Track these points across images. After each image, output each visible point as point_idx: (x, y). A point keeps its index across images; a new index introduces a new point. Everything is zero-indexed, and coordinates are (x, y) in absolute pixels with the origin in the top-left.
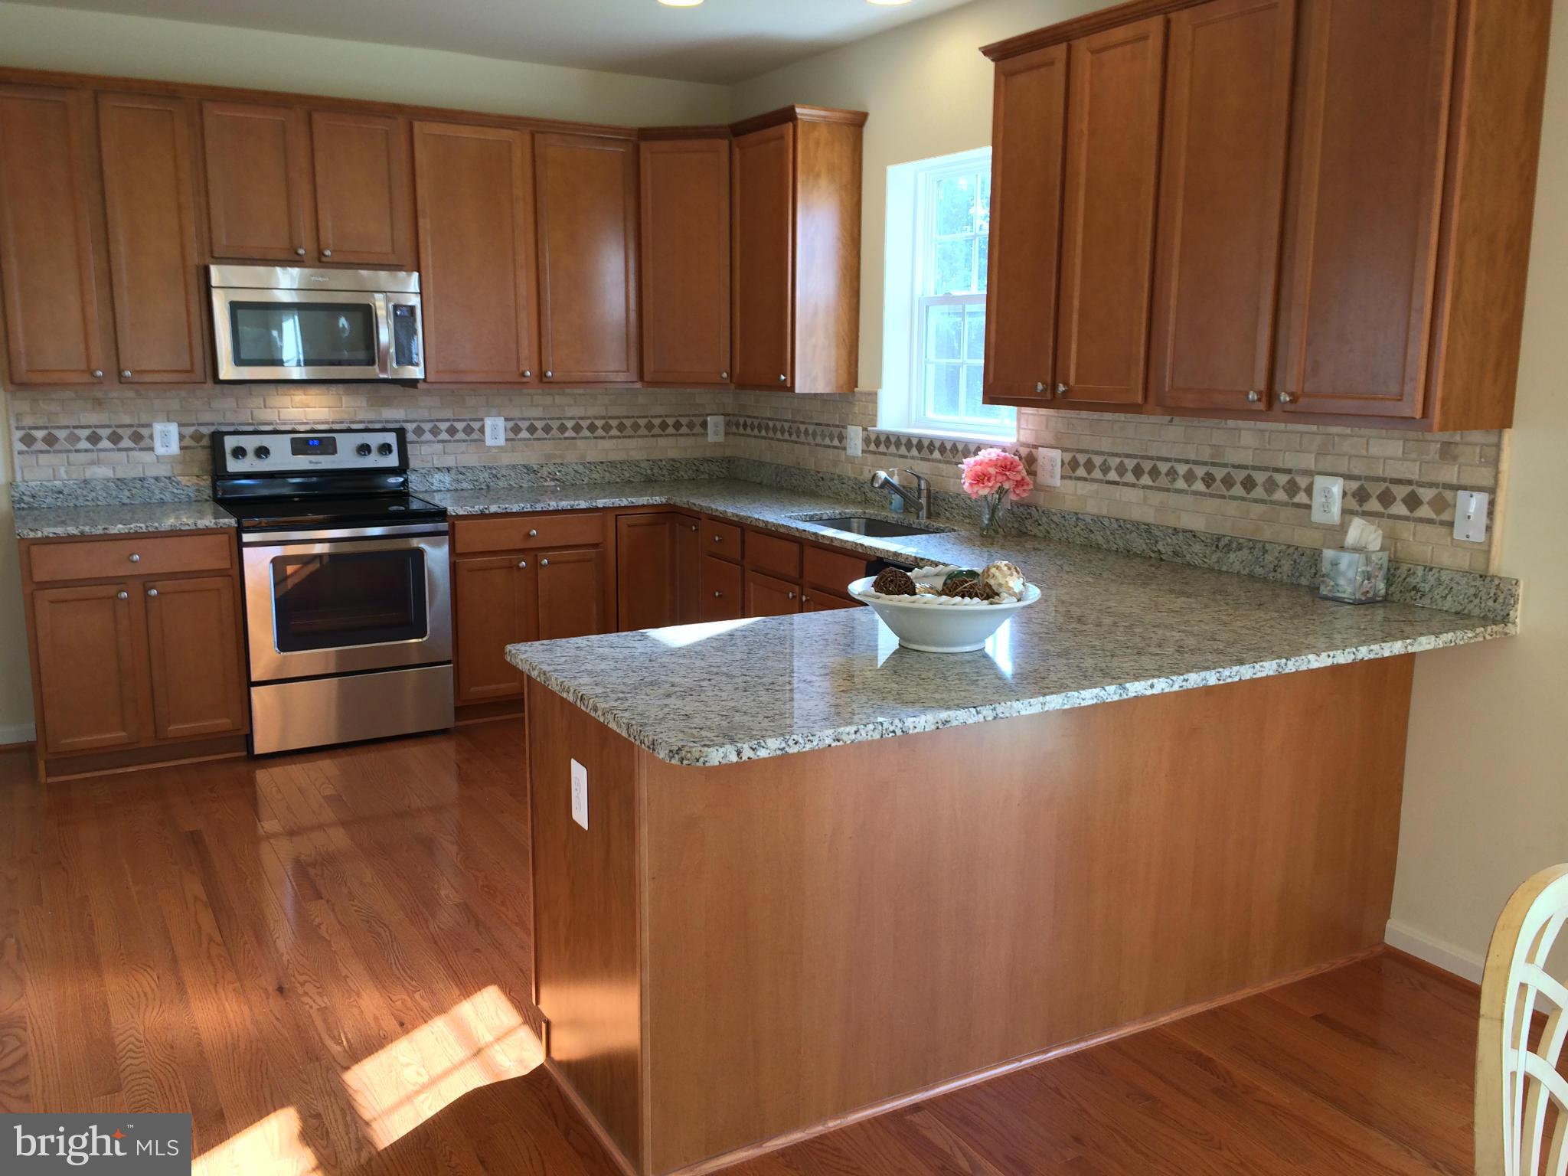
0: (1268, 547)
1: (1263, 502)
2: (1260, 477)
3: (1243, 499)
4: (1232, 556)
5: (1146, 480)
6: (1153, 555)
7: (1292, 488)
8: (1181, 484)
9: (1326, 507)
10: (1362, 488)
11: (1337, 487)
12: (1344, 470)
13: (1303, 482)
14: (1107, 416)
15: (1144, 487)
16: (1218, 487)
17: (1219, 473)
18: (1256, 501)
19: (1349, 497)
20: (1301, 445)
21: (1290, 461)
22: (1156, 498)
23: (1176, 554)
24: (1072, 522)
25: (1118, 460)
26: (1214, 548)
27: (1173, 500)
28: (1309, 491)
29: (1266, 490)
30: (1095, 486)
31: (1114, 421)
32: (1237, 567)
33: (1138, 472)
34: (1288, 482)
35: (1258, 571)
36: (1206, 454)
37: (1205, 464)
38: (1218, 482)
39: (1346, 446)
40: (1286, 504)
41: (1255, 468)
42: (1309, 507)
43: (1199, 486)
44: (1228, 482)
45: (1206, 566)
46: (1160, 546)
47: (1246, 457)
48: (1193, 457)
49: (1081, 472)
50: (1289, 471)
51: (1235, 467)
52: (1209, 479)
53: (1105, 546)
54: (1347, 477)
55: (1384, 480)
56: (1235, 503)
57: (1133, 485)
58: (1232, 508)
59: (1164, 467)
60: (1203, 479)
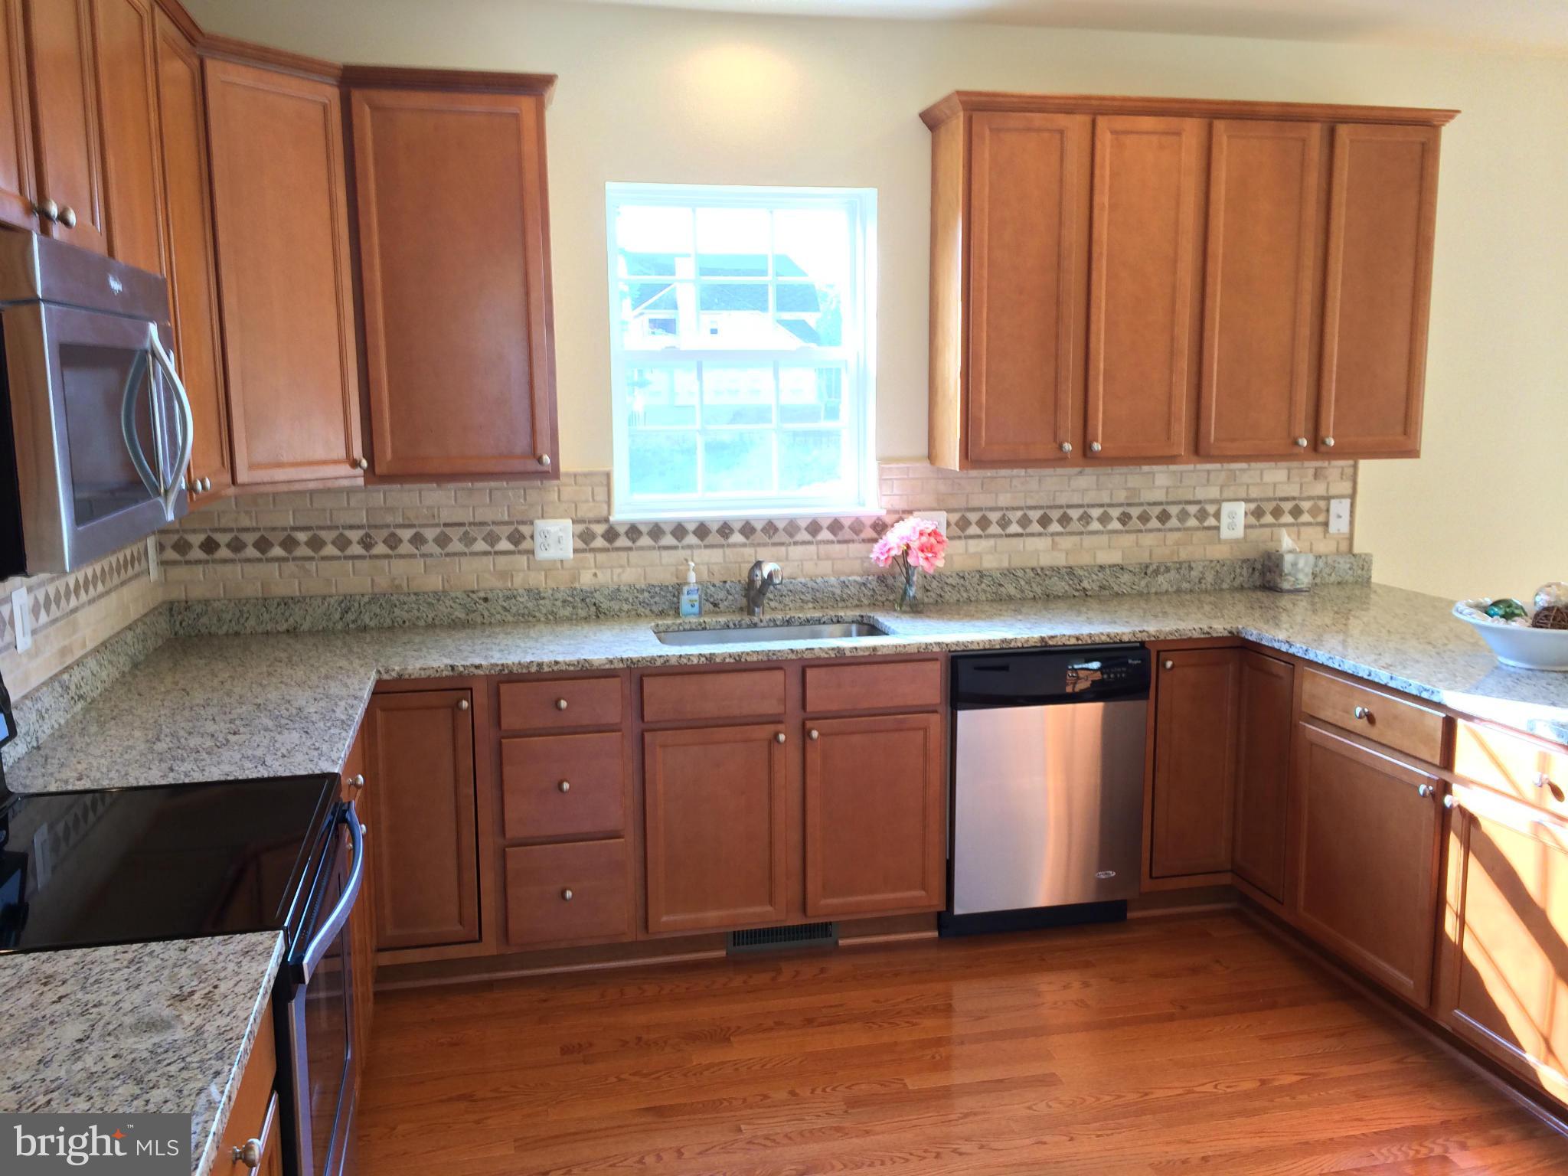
0: (1193, 565)
1: (1178, 530)
2: (1174, 510)
3: (1159, 530)
4: (1160, 578)
5: (1055, 527)
6: (1076, 594)
7: (1202, 515)
8: (1095, 526)
9: (1232, 527)
10: (1259, 507)
11: (1241, 508)
12: (1244, 495)
13: (1211, 509)
14: (1004, 472)
15: (1052, 535)
16: (1135, 523)
17: (1135, 512)
18: (1171, 530)
19: (1249, 516)
20: (1208, 480)
21: (1201, 494)
22: (1067, 542)
23: (1102, 588)
24: (975, 580)
25: (1019, 514)
26: (1143, 575)
27: (1088, 541)
28: (1217, 515)
29: (1179, 520)
30: (992, 542)
31: (1012, 478)
32: (1165, 586)
33: (1044, 521)
34: (1199, 511)
35: (1185, 585)
36: (1121, 496)
37: (1121, 505)
38: (1135, 519)
39: (1245, 478)
40: (1197, 529)
41: (1168, 503)
42: (1217, 528)
43: (1116, 525)
44: (1144, 518)
45: (1135, 592)
46: (1085, 584)
47: (1159, 495)
48: (1107, 500)
49: (974, 530)
50: (1198, 502)
51: (1149, 504)
52: (1125, 519)
53: (1019, 596)
54: (1247, 500)
55: (1275, 499)
56: (1151, 535)
57: (1040, 534)
58: (1148, 540)
59: (1075, 514)
60: (1118, 519)
